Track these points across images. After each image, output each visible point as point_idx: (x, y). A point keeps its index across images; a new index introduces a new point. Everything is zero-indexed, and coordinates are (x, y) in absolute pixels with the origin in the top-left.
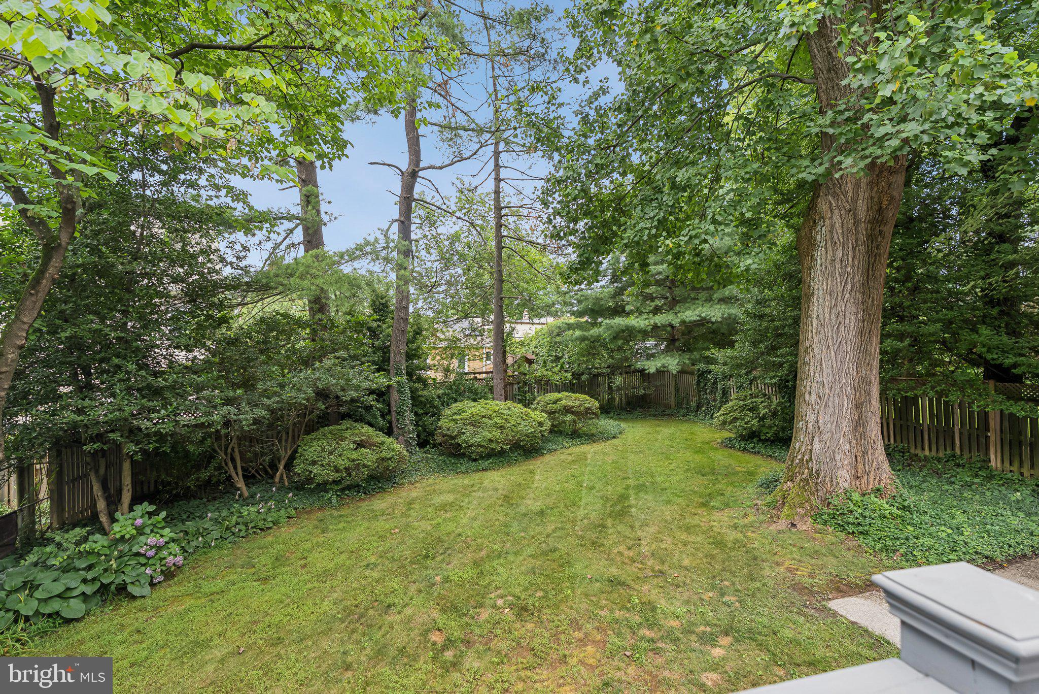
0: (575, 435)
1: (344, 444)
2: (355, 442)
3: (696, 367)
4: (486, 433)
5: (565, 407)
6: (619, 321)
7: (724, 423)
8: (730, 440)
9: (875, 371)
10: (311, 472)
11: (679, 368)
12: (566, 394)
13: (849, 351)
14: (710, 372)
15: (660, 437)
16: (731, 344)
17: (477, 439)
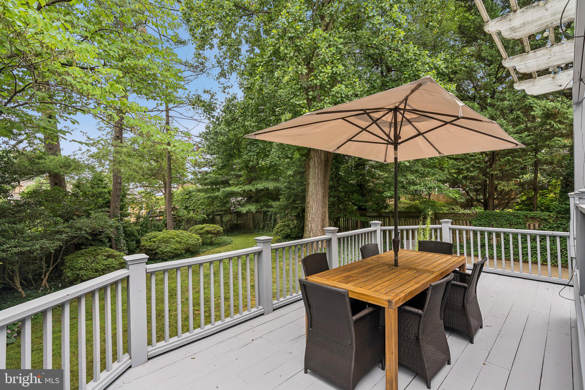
0: (211, 244)
1: (99, 257)
2: (105, 256)
3: (263, 210)
4: (172, 246)
5: (207, 231)
6: (228, 189)
7: (277, 232)
8: (279, 239)
9: (327, 209)
10: (79, 275)
11: (255, 210)
12: (206, 225)
13: (320, 203)
14: (269, 211)
15: (250, 241)
16: (278, 200)
17: (168, 249)
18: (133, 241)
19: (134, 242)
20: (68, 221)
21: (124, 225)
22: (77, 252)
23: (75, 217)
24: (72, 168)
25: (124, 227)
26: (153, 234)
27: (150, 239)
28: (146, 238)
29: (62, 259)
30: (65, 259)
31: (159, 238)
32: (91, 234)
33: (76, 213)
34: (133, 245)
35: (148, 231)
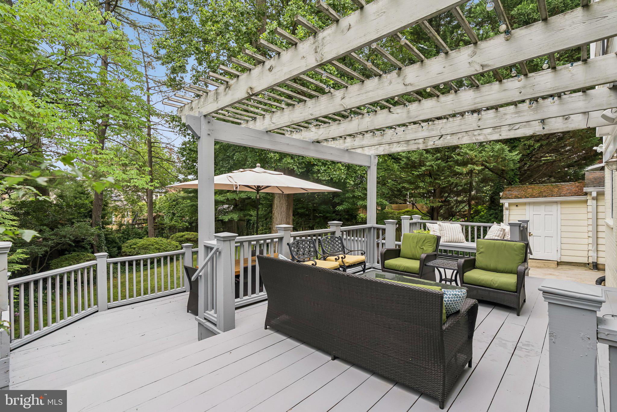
3: (246, 218)
11: (238, 218)
14: (251, 220)
18: (115, 247)
19: (116, 249)
20: (53, 230)
21: (106, 233)
22: (61, 257)
23: (59, 226)
24: (57, 182)
25: (106, 235)
26: (134, 241)
27: (131, 246)
28: (127, 245)
29: (47, 263)
30: (50, 263)
31: (138, 245)
32: (74, 241)
33: (60, 222)
34: (115, 252)
35: (129, 238)
